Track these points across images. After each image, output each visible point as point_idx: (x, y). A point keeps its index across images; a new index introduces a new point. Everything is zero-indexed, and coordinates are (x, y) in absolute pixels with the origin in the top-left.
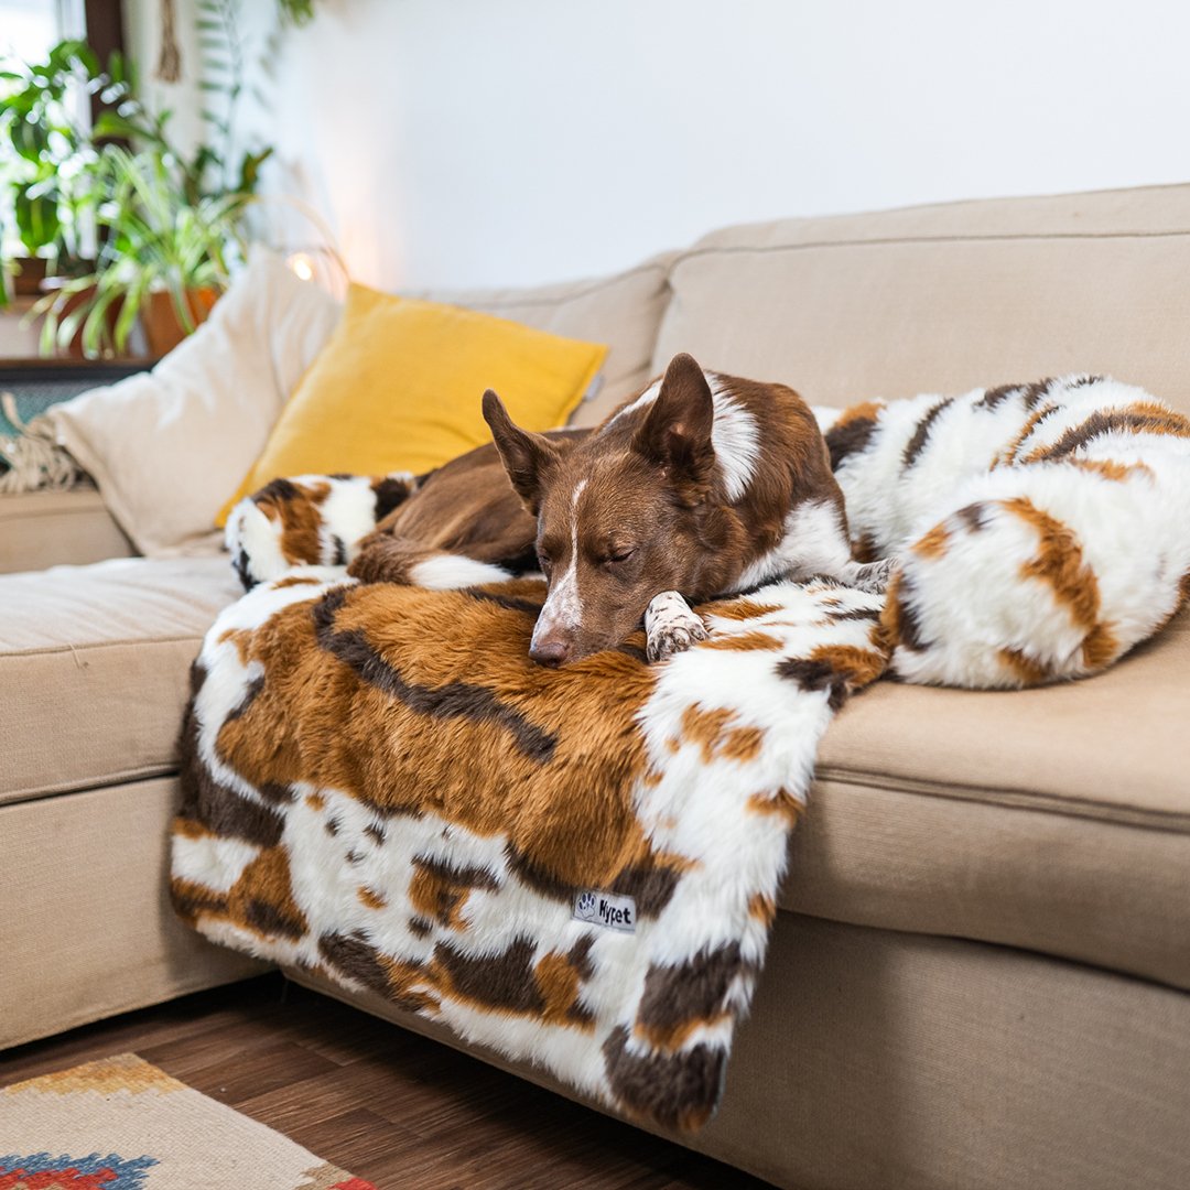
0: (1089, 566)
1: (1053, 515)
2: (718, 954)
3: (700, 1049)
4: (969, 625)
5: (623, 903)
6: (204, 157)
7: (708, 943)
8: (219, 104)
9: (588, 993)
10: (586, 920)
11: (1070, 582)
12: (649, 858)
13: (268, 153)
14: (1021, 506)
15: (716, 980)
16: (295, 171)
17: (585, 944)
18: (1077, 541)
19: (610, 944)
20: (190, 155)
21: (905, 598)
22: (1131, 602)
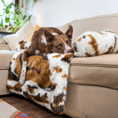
0: (97, 44)
1: (94, 37)
2: (61, 94)
3: (61, 105)
4: (83, 50)
5: (49, 89)
6: (25, 16)
7: (60, 93)
8: (27, 11)
9: (48, 100)
10: (46, 91)
11: (94, 45)
12: (51, 84)
13: (31, 16)
14: (90, 36)
15: (61, 97)
16: (34, 18)
17: (46, 94)
18: (96, 41)
19: (49, 94)
20: (24, 16)
21: (75, 46)
22: (102, 49)
